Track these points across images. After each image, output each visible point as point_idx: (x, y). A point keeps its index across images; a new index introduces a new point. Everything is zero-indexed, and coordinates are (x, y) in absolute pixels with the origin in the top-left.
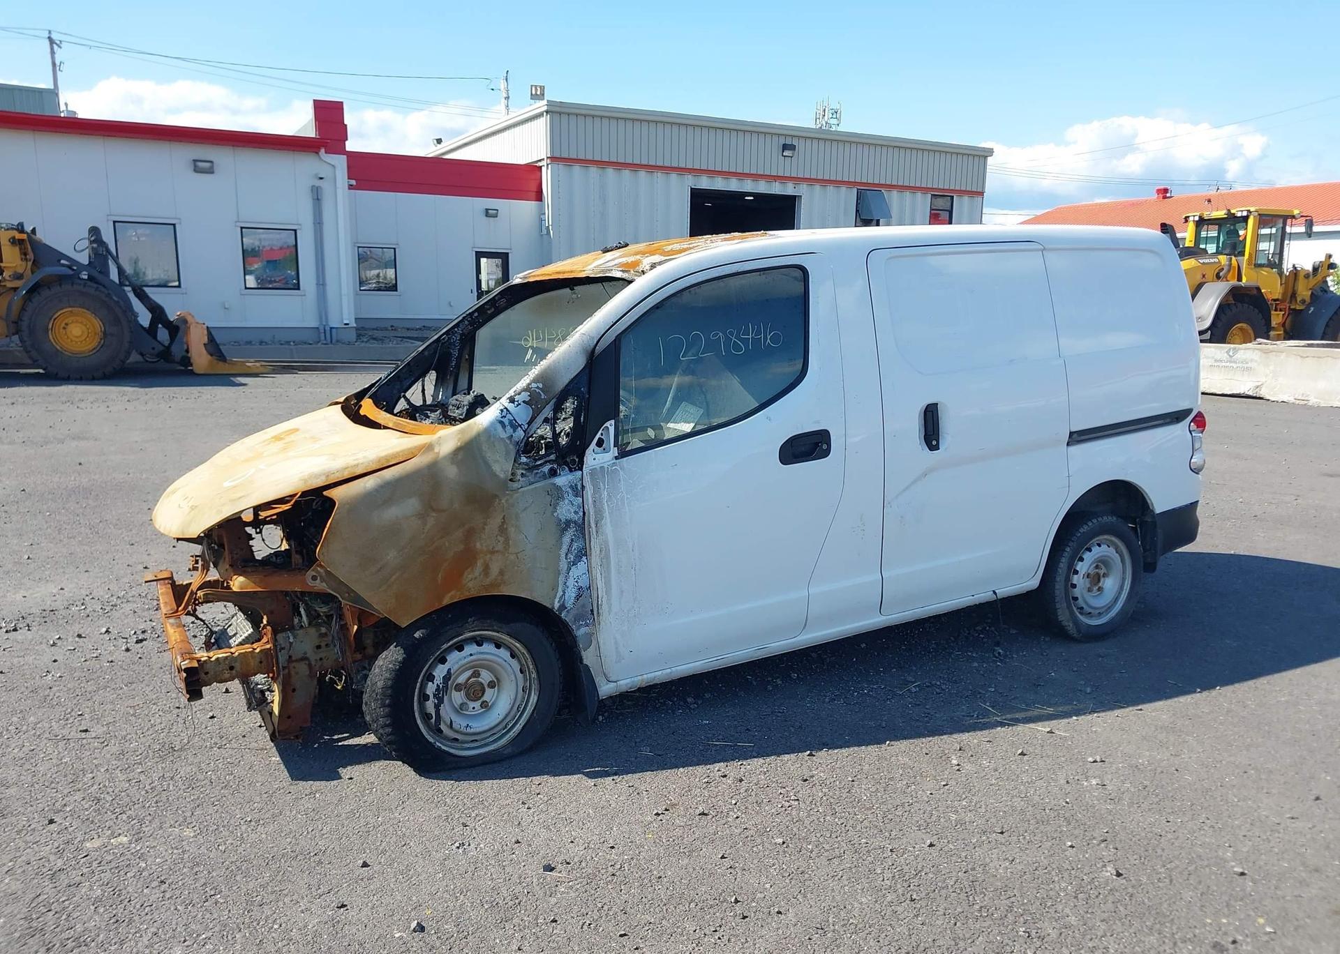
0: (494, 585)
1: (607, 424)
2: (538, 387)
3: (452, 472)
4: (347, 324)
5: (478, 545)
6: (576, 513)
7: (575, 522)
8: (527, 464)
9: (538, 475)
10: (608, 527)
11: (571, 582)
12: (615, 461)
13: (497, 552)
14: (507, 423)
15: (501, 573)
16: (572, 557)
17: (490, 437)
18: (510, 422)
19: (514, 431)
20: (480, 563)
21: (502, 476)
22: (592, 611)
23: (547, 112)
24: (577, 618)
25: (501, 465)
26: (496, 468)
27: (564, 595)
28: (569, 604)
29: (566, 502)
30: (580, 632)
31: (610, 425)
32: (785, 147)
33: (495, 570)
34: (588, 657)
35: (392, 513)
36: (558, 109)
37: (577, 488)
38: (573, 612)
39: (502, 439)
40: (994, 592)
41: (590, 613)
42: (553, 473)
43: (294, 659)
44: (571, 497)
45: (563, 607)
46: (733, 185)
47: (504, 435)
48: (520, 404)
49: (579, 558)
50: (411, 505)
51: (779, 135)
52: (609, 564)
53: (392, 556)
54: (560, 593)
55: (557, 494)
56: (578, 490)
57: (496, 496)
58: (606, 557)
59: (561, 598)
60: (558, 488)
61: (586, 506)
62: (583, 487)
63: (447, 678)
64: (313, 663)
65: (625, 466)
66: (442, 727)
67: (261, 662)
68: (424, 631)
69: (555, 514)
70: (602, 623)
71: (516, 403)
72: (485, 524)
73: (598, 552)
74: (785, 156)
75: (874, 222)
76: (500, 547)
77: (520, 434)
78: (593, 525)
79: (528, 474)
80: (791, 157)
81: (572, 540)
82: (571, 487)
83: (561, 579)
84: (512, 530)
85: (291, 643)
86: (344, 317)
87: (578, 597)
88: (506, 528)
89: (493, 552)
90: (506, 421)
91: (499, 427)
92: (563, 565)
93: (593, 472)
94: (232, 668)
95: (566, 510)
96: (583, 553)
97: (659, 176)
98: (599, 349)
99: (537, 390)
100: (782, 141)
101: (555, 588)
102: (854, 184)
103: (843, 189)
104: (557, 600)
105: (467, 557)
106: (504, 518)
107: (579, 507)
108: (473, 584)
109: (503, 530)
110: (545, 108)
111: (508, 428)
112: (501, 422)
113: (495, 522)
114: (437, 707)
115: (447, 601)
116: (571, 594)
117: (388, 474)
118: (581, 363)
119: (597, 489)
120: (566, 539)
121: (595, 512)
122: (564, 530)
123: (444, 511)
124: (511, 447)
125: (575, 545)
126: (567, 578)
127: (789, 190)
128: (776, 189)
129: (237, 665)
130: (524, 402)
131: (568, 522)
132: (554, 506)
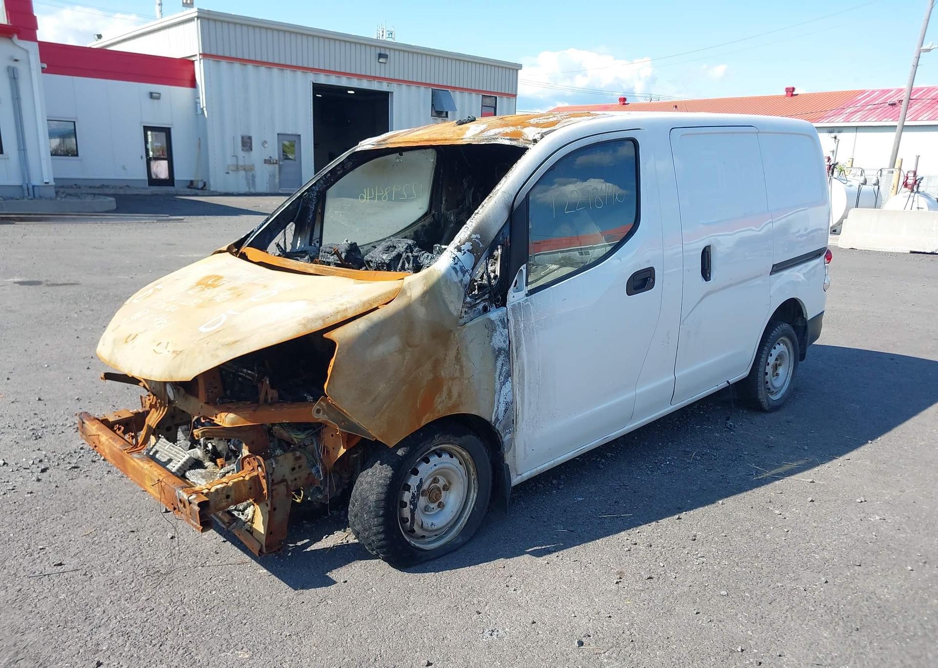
0: (456, 406)
1: (522, 268)
2: (477, 238)
3: (421, 312)
4: (48, 183)
5: (443, 374)
6: (505, 342)
7: (504, 350)
8: (470, 303)
9: (476, 312)
10: (524, 353)
11: (502, 400)
12: (527, 298)
13: (456, 378)
14: (458, 269)
15: (459, 396)
16: (502, 378)
17: (447, 282)
18: (461, 267)
19: (464, 276)
20: (445, 389)
21: (455, 314)
22: (513, 420)
23: (198, 17)
24: (505, 427)
25: (455, 304)
26: (452, 308)
27: (498, 409)
28: (500, 418)
29: (498, 333)
30: (506, 438)
31: (524, 268)
32: (381, 56)
33: (455, 393)
34: (508, 459)
35: (381, 350)
36: (207, 16)
37: (504, 321)
38: (503, 423)
39: (455, 283)
40: (728, 382)
41: (511, 423)
42: (485, 310)
43: (275, 482)
44: (501, 329)
45: (497, 419)
46: (344, 82)
47: (456, 279)
48: (465, 253)
49: (506, 378)
50: (394, 342)
51: (376, 46)
52: (524, 380)
53: (382, 388)
54: (496, 408)
55: (491, 327)
56: (505, 323)
57: (451, 331)
58: (522, 377)
59: (496, 412)
60: (492, 322)
61: (510, 337)
62: (508, 320)
63: (419, 486)
64: (290, 483)
65: (534, 301)
66: (416, 528)
67: (250, 488)
68: (405, 449)
69: (492, 344)
70: (518, 429)
71: (463, 252)
72: (446, 355)
73: (517, 374)
74: (380, 62)
75: (444, 114)
76: (457, 374)
77: (467, 278)
78: (515, 351)
79: (469, 311)
80: (385, 63)
81: (502, 364)
82: (500, 320)
83: (496, 397)
84: (464, 359)
85: (274, 468)
86: (44, 178)
87: (506, 411)
88: (460, 358)
89: (453, 379)
90: (457, 267)
91: (453, 272)
92: (498, 386)
93: (514, 309)
94: (228, 497)
95: (498, 341)
96: (509, 374)
97: (288, 73)
98: (515, 207)
99: (477, 241)
100: (378, 51)
101: (493, 404)
102: (430, 85)
103: (422, 88)
104: (494, 415)
105: (436, 385)
106: (458, 350)
107: (506, 337)
108: (441, 408)
109: (458, 359)
110: (196, 14)
111: (460, 273)
112: (454, 268)
113: (452, 354)
114: (413, 512)
115: (423, 423)
116: (502, 408)
117: (374, 316)
118: (505, 217)
119: (517, 322)
120: (499, 364)
121: (516, 340)
122: (497, 357)
123: (416, 346)
124: (462, 289)
125: (504, 368)
126: (500, 395)
127: (384, 87)
128: (375, 86)
129: (232, 494)
130: (468, 250)
131: (500, 350)
132: (490, 337)
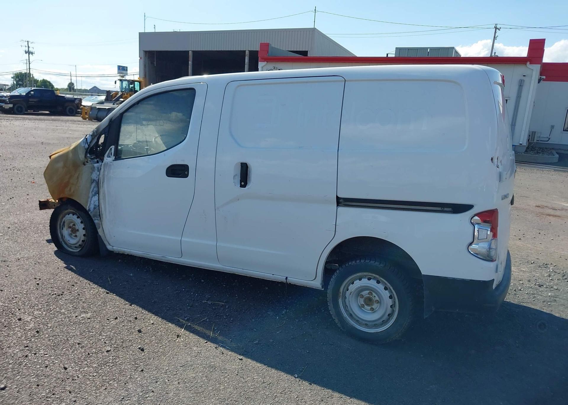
0: (71, 195)
1: (111, 147)
2: (95, 131)
5: (71, 181)
6: (97, 177)
7: (96, 181)
8: (89, 157)
10: (105, 185)
11: (92, 202)
12: (112, 161)
15: (74, 192)
16: (93, 193)
17: (80, 146)
18: (86, 141)
19: (85, 145)
20: (69, 187)
21: (81, 159)
22: (100, 215)
24: (95, 216)
25: (82, 156)
26: (80, 156)
28: (92, 209)
29: (95, 173)
30: (96, 222)
31: (113, 147)
33: (72, 191)
34: (100, 231)
38: (93, 213)
39: (82, 147)
40: (286, 278)
44: (97, 172)
45: (89, 210)
48: (89, 136)
49: (96, 194)
50: (61, 164)
52: (106, 199)
54: (89, 205)
55: (93, 169)
56: (99, 170)
58: (105, 197)
59: (89, 206)
60: (94, 167)
61: (100, 176)
62: (101, 169)
69: (91, 176)
70: (103, 221)
72: (75, 174)
73: (102, 194)
76: (75, 183)
77: (87, 146)
78: (102, 183)
79: (91, 161)
81: (94, 187)
82: (97, 168)
83: (89, 200)
87: (95, 208)
89: (73, 184)
90: (84, 141)
92: (90, 195)
93: (105, 164)
95: (94, 176)
96: (98, 193)
98: (113, 119)
101: (87, 202)
104: (88, 207)
105: (67, 185)
107: (98, 175)
108: (67, 193)
109: (78, 178)
111: (85, 143)
113: (77, 175)
115: (61, 196)
116: (92, 207)
119: (104, 170)
120: (92, 186)
121: (103, 179)
122: (92, 183)
124: (84, 150)
125: (95, 189)
126: (91, 200)
130: (91, 135)
131: (94, 180)
132: (92, 173)
